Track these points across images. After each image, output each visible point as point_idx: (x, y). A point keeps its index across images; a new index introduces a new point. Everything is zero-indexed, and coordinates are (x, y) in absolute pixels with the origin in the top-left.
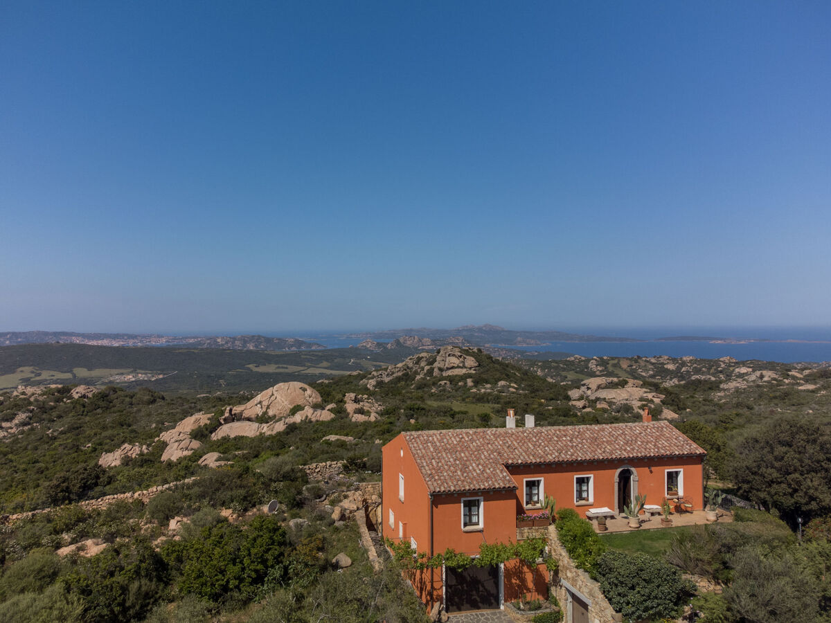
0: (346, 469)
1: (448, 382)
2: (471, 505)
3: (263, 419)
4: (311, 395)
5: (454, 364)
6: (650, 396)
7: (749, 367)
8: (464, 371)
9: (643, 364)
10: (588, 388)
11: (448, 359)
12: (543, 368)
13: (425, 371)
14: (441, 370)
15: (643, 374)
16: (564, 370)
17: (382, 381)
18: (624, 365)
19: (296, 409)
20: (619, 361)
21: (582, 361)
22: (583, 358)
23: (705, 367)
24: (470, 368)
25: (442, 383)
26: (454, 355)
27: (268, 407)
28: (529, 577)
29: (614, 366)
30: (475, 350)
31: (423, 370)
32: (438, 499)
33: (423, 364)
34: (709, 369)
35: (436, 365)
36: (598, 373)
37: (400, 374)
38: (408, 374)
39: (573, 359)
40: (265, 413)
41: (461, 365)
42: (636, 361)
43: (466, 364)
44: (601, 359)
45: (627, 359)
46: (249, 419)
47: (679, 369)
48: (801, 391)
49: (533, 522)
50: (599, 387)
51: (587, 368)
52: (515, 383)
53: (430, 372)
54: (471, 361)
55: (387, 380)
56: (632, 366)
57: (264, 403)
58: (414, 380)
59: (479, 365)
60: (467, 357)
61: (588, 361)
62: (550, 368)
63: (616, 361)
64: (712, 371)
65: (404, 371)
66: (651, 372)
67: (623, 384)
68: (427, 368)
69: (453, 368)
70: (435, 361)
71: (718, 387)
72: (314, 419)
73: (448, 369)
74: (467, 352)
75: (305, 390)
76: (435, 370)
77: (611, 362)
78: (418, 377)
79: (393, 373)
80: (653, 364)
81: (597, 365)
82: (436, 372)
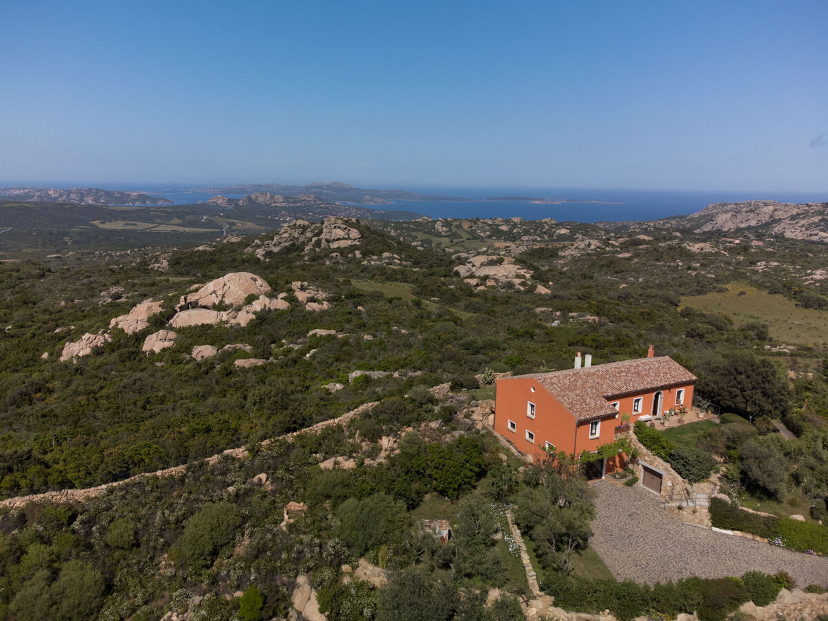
1: (339, 254)
2: (594, 424)
3: (220, 307)
4: (261, 285)
5: (340, 236)
6: (522, 272)
7: (567, 229)
8: (349, 243)
9: (481, 225)
10: (473, 266)
11: (334, 231)
13: (313, 242)
14: (328, 241)
15: (482, 234)
16: (414, 230)
17: (271, 252)
18: (466, 226)
19: (250, 299)
20: (461, 222)
21: (429, 222)
22: (430, 220)
23: (532, 228)
24: (355, 240)
25: (334, 255)
26: (339, 228)
27: (223, 296)
28: (617, 460)
29: (457, 227)
30: (354, 220)
31: (311, 240)
32: (580, 423)
33: (309, 235)
34: (536, 230)
35: (323, 236)
36: (443, 234)
37: (287, 244)
38: (295, 244)
39: (421, 220)
40: (222, 302)
41: (346, 237)
42: (475, 223)
43: (351, 236)
44: (446, 220)
45: (468, 220)
46: (205, 307)
47: (511, 230)
48: (622, 259)
51: (434, 228)
52: (397, 254)
53: (318, 243)
54: (354, 233)
55: (276, 250)
56: (472, 227)
57: (218, 292)
58: (303, 250)
59: (362, 236)
60: (351, 229)
61: (435, 222)
63: (458, 223)
64: (538, 232)
65: (292, 242)
66: (488, 233)
67: (500, 262)
68: (315, 239)
69: (339, 239)
70: (321, 232)
71: (557, 254)
73: (334, 240)
74: (352, 225)
76: (323, 241)
77: (455, 223)
78: (307, 248)
79: (280, 243)
80: (489, 225)
81: (442, 226)
82: (324, 244)
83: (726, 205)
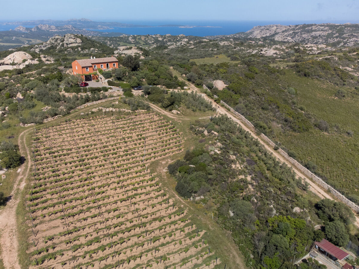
0: (64, 68)
1: (71, 49)
2: (87, 68)
3: (13, 64)
4: (28, 56)
6: (139, 52)
7: (188, 39)
8: (76, 45)
9: (150, 38)
10: (120, 50)
11: (69, 39)
12: (110, 41)
13: (60, 45)
14: (67, 44)
15: (150, 42)
16: (119, 41)
17: (42, 49)
18: (143, 38)
19: (24, 61)
20: (141, 37)
21: (126, 37)
22: (126, 36)
23: (172, 39)
24: (79, 43)
25: (69, 49)
26: (71, 38)
27: (14, 60)
28: (95, 77)
29: (139, 39)
30: (80, 35)
31: (59, 44)
32: (83, 68)
33: (59, 42)
34: (174, 40)
35: (64, 42)
36: (132, 42)
37: (49, 46)
38: (53, 46)
39: (122, 36)
40: (13, 62)
41: (75, 42)
42: (147, 37)
43: (77, 42)
44: (134, 36)
45: (144, 36)
46: (7, 64)
47: (163, 40)
49: (95, 70)
50: (123, 50)
51: (128, 40)
52: (97, 49)
53: (63, 45)
54: (79, 40)
55: (44, 49)
56: (146, 39)
57: (12, 59)
58: (56, 48)
59: (83, 42)
60: (77, 38)
61: (128, 37)
62: (113, 40)
63: (139, 37)
64: (175, 40)
65: (51, 45)
66: (153, 42)
67: (131, 48)
68: (61, 43)
69: (72, 43)
70: (64, 40)
72: (32, 64)
73: (70, 44)
74: (77, 36)
75: (26, 54)
76: (65, 44)
77: (138, 37)
78: (58, 47)
79: (46, 46)
80: (154, 38)
81: (132, 39)
82: (65, 45)
83: (261, 27)
